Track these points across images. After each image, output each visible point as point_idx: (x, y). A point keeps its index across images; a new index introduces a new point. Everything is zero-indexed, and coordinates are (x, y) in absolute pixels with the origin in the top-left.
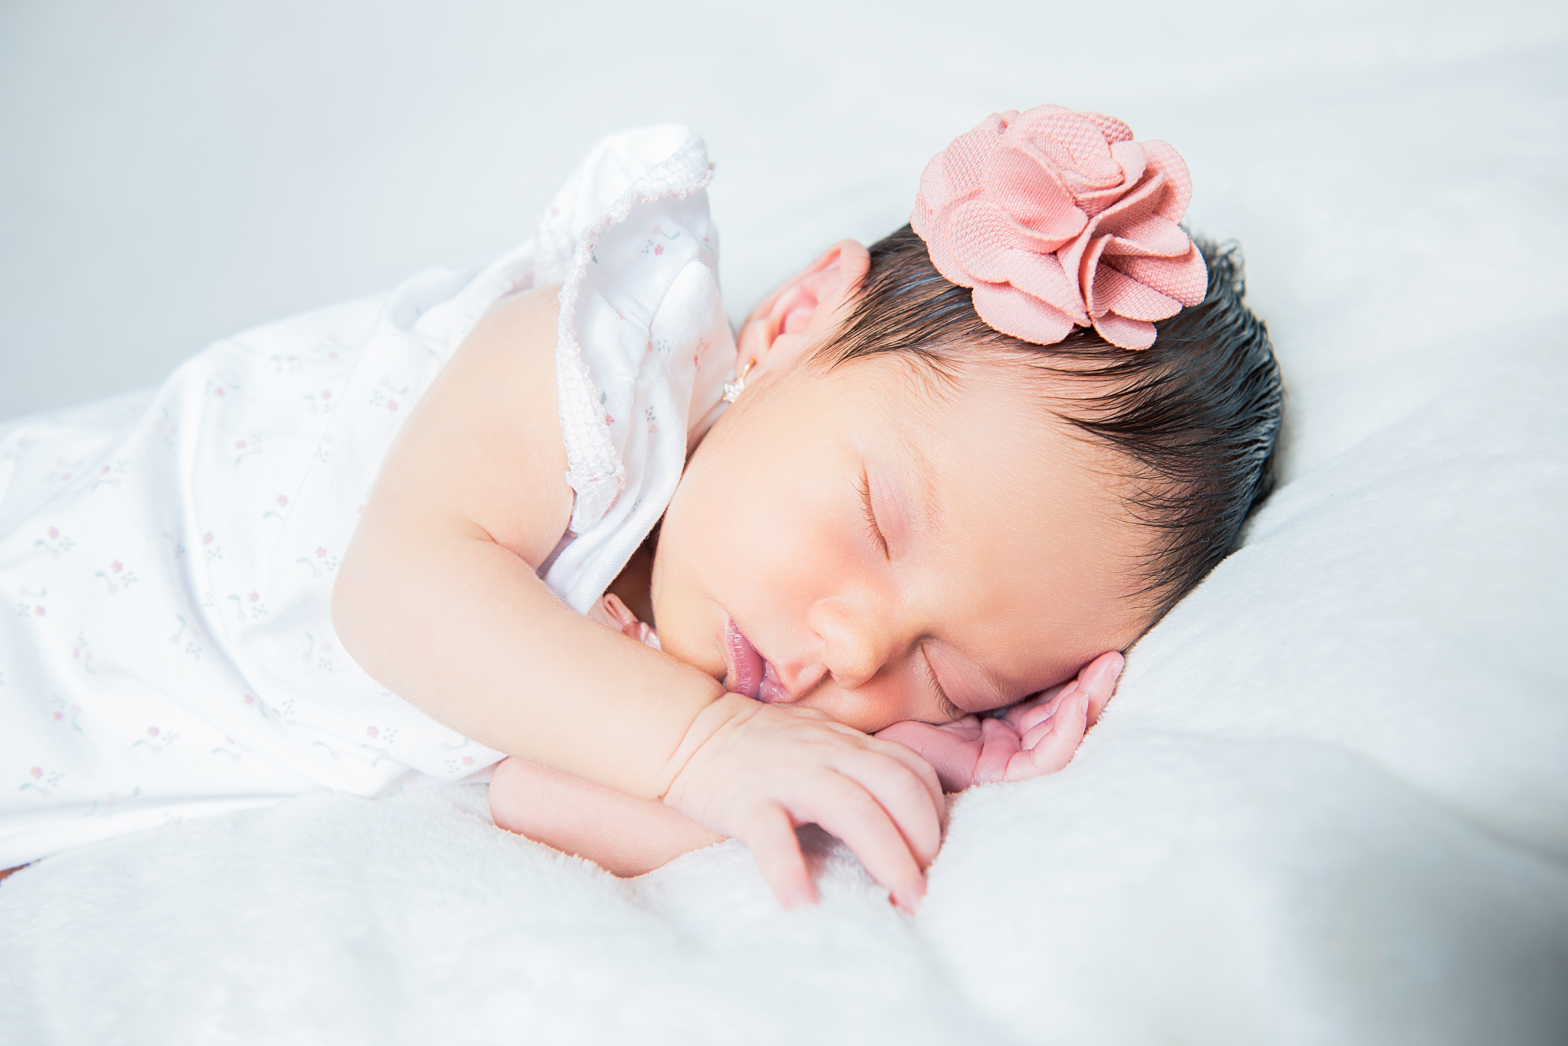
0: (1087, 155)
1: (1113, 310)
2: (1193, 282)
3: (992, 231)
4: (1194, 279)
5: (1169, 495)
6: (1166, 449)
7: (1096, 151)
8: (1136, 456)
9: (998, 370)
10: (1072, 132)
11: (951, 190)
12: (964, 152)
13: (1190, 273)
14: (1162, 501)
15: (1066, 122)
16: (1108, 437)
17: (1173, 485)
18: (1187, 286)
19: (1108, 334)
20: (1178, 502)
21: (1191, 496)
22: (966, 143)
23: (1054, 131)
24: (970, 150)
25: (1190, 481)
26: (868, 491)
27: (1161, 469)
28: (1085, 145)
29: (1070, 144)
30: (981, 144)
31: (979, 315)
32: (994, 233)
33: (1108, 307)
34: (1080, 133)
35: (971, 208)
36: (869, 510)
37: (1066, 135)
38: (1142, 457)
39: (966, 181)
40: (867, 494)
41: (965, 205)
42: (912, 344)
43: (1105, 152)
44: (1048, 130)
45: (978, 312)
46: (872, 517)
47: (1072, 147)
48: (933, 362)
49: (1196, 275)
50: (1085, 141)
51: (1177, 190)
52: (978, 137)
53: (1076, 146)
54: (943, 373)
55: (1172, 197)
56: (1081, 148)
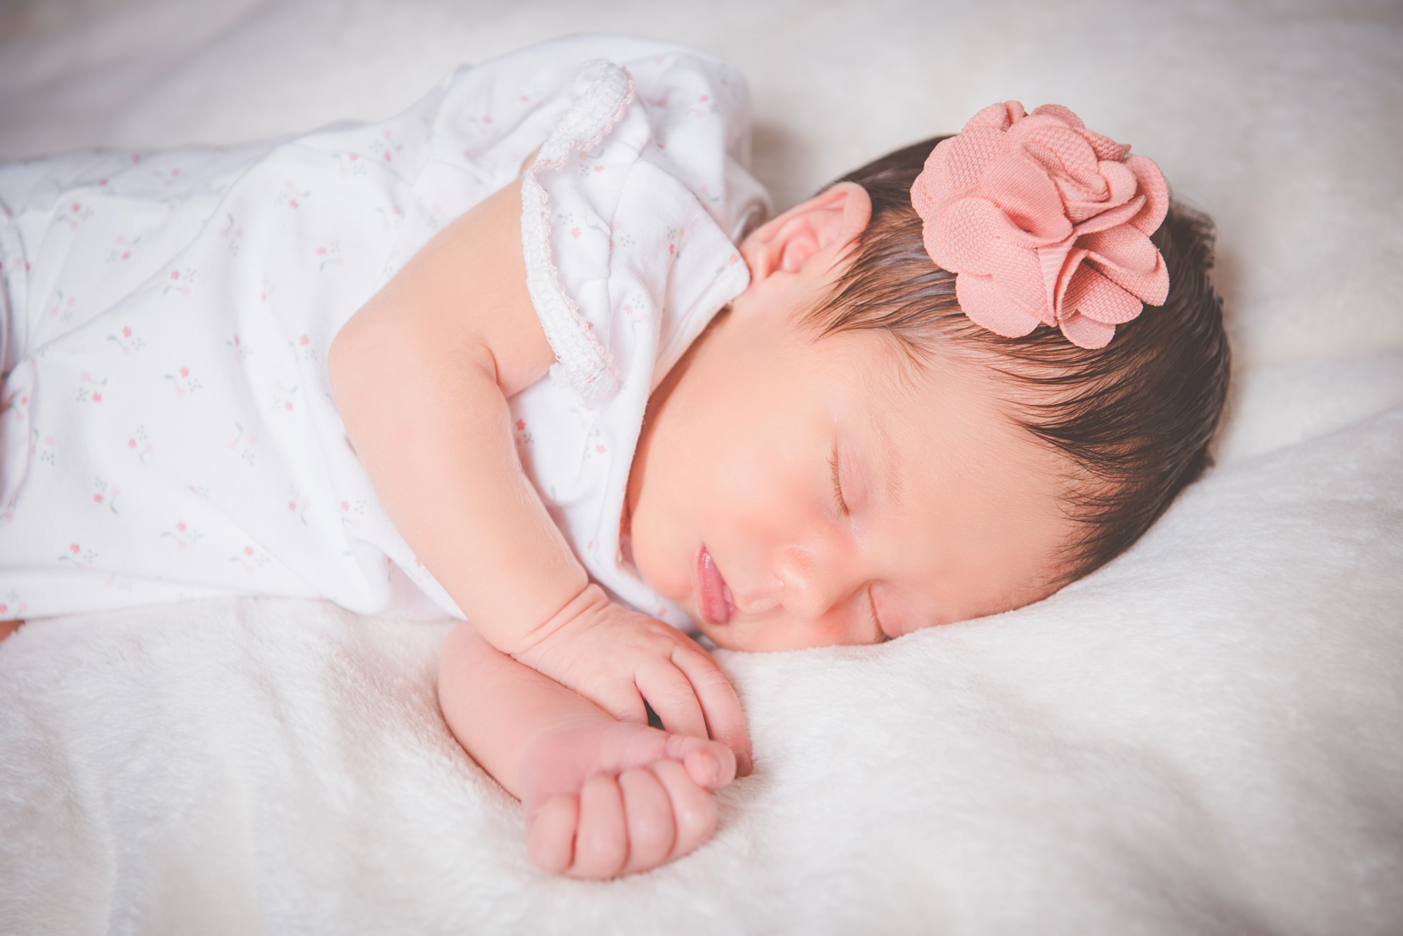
0: (1077, 166)
1: (1080, 310)
2: (1156, 290)
3: (982, 223)
4: (1157, 288)
5: (1097, 494)
6: (1100, 454)
7: (1086, 164)
8: (1073, 459)
9: (965, 366)
10: (1067, 145)
11: (950, 185)
12: (967, 149)
13: (1154, 282)
14: (1089, 499)
15: (1062, 135)
16: (1050, 441)
17: (1103, 485)
18: (1150, 291)
19: (1071, 333)
20: (1103, 500)
21: (1116, 496)
22: (970, 139)
23: (1051, 141)
24: (973, 146)
25: (1118, 482)
26: (837, 462)
27: (1094, 472)
28: (1077, 158)
29: (1063, 154)
30: (984, 141)
31: (959, 303)
32: (984, 225)
33: (1075, 308)
34: (1073, 147)
35: (967, 204)
36: (836, 481)
37: (1061, 146)
38: (1079, 460)
39: (965, 177)
40: (835, 465)
41: (961, 202)
42: (893, 324)
43: (1093, 166)
44: (1046, 139)
45: (959, 300)
46: (838, 487)
47: (1066, 156)
48: (908, 347)
49: (1159, 284)
50: (1077, 154)
51: (1154, 207)
52: (982, 134)
53: (1068, 157)
54: (917, 362)
55: (1149, 211)
56: (1072, 159)
